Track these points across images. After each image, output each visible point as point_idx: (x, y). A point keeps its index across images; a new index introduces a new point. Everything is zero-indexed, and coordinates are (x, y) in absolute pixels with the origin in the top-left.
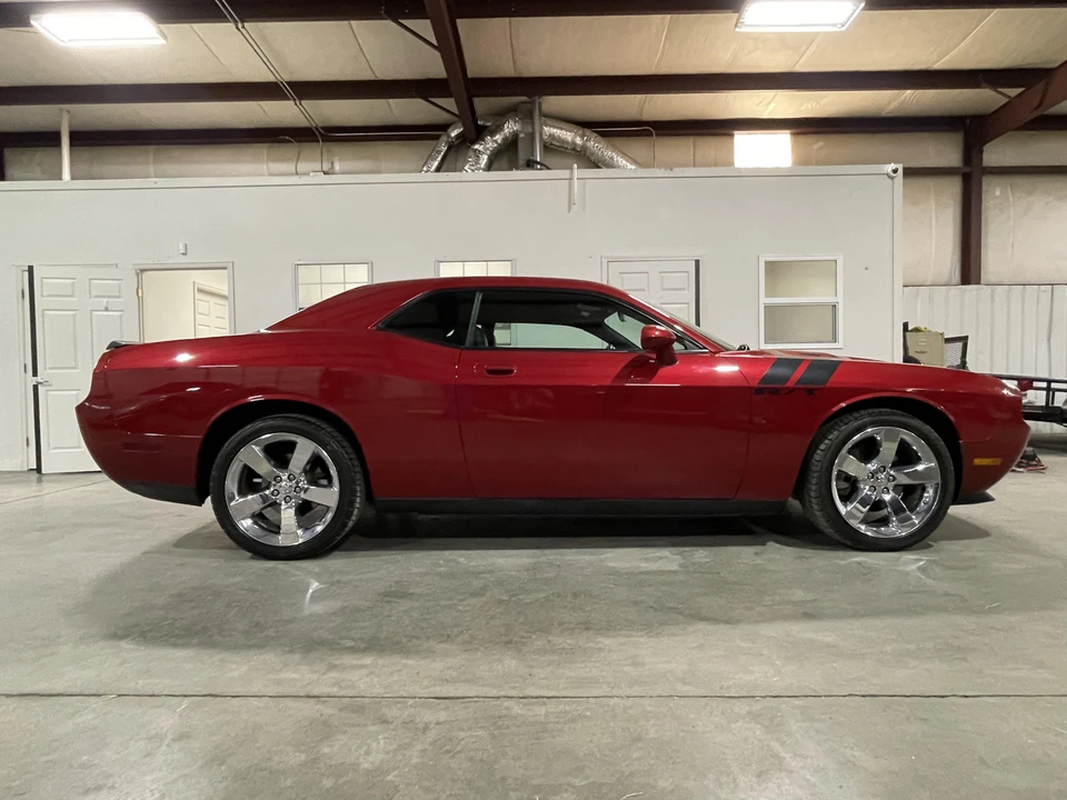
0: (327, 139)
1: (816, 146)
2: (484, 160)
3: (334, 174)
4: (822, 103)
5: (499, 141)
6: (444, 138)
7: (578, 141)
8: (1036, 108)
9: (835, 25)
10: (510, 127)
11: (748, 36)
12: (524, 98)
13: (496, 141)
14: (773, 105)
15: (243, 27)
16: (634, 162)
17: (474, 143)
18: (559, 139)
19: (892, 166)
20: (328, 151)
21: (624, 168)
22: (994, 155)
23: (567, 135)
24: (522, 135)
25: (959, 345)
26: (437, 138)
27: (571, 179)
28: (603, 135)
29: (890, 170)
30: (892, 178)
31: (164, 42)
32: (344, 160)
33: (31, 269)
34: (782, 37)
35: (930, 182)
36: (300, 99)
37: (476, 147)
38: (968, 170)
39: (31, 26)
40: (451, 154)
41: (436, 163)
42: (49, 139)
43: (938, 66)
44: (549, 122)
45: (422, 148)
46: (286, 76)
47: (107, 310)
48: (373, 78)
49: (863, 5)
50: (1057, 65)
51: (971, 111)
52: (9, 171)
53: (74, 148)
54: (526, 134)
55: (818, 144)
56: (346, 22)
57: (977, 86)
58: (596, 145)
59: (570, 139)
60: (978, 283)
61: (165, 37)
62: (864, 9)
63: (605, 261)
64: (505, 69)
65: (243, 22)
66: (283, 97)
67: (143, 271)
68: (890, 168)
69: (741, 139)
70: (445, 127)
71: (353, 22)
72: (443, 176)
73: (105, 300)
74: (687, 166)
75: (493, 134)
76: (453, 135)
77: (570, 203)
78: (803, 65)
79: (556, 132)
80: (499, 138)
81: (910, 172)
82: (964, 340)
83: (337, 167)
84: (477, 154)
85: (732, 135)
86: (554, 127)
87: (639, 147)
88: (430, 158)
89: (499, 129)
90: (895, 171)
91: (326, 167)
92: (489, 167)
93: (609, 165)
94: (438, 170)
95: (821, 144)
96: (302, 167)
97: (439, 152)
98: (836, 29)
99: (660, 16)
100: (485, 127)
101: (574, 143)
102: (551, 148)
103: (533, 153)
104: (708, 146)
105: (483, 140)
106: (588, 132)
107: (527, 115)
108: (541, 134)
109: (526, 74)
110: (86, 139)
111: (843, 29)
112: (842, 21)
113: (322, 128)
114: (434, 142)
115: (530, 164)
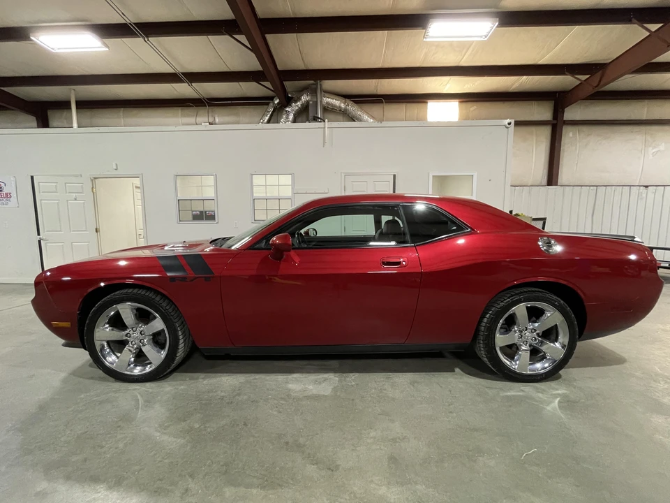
0: (211, 105)
1: (472, 109)
2: (291, 116)
3: (215, 124)
4: (476, 84)
5: (299, 106)
6: (271, 104)
7: (343, 105)
8: (596, 87)
9: (481, 37)
10: (305, 98)
11: (432, 44)
12: (312, 82)
13: (297, 106)
14: (448, 85)
15: (148, 40)
16: (373, 118)
17: (285, 107)
18: (332, 105)
19: (508, 121)
20: (212, 112)
21: (367, 121)
22: (571, 113)
23: (337, 102)
24: (311, 103)
25: (542, 222)
26: (268, 104)
27: (325, 128)
28: (356, 102)
29: (506, 123)
30: (507, 128)
31: (107, 49)
32: (220, 116)
33: (32, 178)
34: (451, 44)
35: (533, 129)
36: (191, 83)
37: (287, 109)
38: (555, 122)
39: (31, 40)
40: (275, 114)
41: (267, 118)
42: (64, 105)
43: (541, 62)
44: (327, 95)
45: (259, 110)
46: (180, 70)
47: (76, 199)
48: (229, 70)
49: (497, 23)
50: (610, 61)
51: (559, 89)
52: (51, 123)
53: (79, 110)
54: (313, 102)
55: (474, 108)
56: (205, 37)
57: (563, 74)
58: (352, 108)
59: (338, 104)
60: (556, 185)
61: (107, 46)
62: (497, 27)
63: (343, 175)
64: (298, 64)
65: (147, 37)
66: (181, 81)
67: (95, 178)
68: (507, 121)
69: (432, 105)
70: (272, 98)
71: (209, 37)
72: (271, 125)
73: (74, 194)
74: (402, 120)
75: (296, 102)
76: (276, 102)
77: (324, 142)
78: (465, 62)
79: (329, 100)
80: (299, 104)
81: (518, 124)
82: (544, 220)
83: (217, 120)
84: (288, 113)
85: (427, 102)
86: (329, 98)
87: (376, 109)
88: (264, 115)
89: (299, 99)
90: (509, 124)
91: (211, 120)
92: (294, 121)
93: (360, 120)
94: (269, 122)
95: (475, 107)
96: (199, 120)
97: (269, 112)
98: (482, 39)
99: (381, 32)
100: (292, 98)
101: (340, 107)
102: (327, 110)
103: (317, 113)
104: (413, 109)
105: (291, 105)
106: (348, 101)
107: (313, 91)
108: (321, 102)
109: (311, 67)
110: (84, 105)
111: (486, 39)
112: (485, 34)
113: (207, 99)
114: (266, 106)
115: (315, 119)
